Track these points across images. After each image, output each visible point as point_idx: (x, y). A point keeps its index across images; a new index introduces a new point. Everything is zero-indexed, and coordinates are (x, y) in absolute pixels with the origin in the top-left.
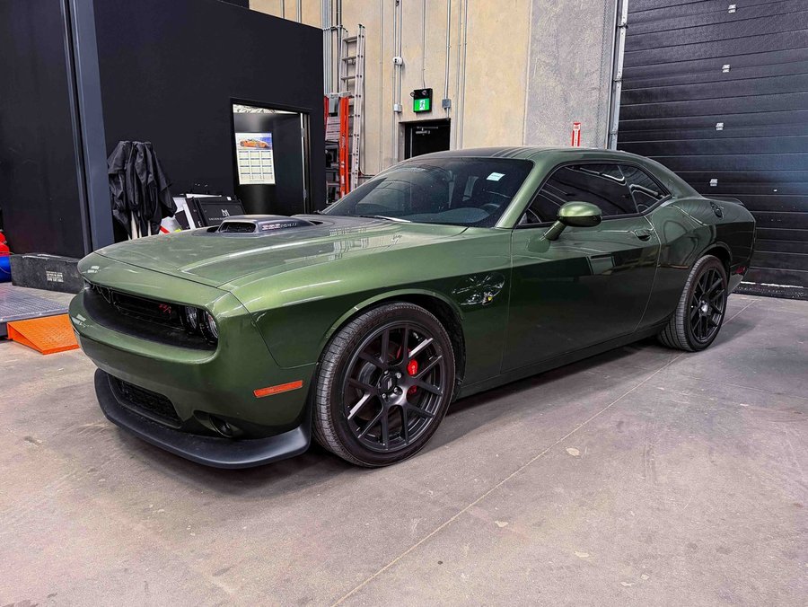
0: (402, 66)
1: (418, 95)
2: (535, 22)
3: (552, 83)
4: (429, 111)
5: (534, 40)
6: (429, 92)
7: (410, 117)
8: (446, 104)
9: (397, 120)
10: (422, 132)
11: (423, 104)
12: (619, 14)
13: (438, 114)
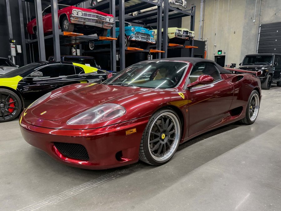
0: (216, 46)
1: (219, 51)
2: (243, 40)
3: (245, 50)
4: (221, 54)
5: (242, 43)
6: (221, 51)
7: (217, 55)
8: (225, 53)
9: (214, 55)
10: (219, 57)
11: (220, 53)
12: (258, 40)
13: (223, 54)
